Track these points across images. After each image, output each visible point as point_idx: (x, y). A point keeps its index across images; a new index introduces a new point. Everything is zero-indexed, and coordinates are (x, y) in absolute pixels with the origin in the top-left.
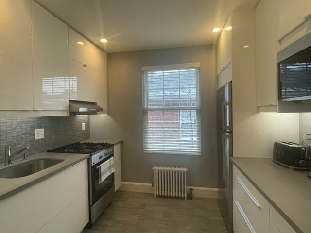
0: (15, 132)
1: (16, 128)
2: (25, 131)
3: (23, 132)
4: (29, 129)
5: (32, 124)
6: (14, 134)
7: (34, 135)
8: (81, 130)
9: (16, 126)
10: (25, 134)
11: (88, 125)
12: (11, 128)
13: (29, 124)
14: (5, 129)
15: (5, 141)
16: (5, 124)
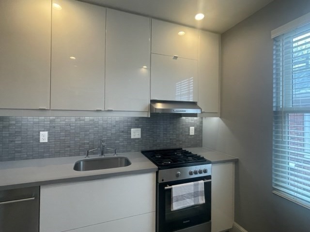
0: (114, 130)
1: (114, 126)
2: (123, 130)
3: (120, 130)
4: (127, 128)
5: (129, 124)
6: (113, 131)
7: (131, 134)
8: (189, 135)
9: (115, 124)
10: (123, 132)
11: (199, 130)
12: (110, 126)
13: (126, 124)
14: (106, 126)
15: (106, 136)
16: (106, 122)
